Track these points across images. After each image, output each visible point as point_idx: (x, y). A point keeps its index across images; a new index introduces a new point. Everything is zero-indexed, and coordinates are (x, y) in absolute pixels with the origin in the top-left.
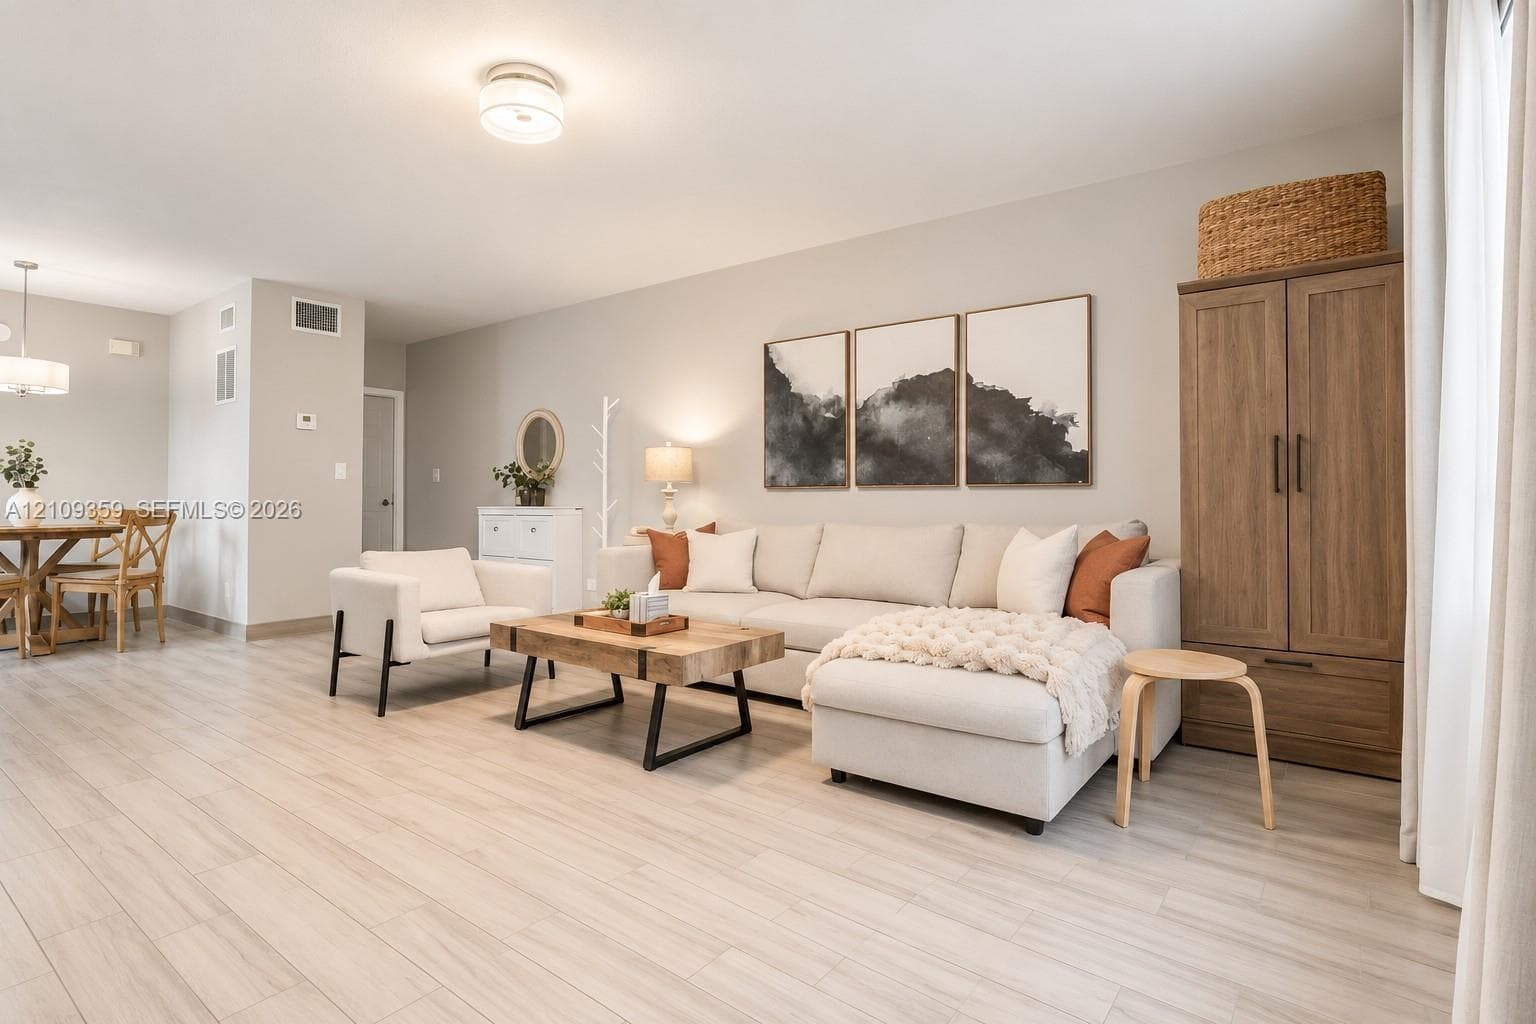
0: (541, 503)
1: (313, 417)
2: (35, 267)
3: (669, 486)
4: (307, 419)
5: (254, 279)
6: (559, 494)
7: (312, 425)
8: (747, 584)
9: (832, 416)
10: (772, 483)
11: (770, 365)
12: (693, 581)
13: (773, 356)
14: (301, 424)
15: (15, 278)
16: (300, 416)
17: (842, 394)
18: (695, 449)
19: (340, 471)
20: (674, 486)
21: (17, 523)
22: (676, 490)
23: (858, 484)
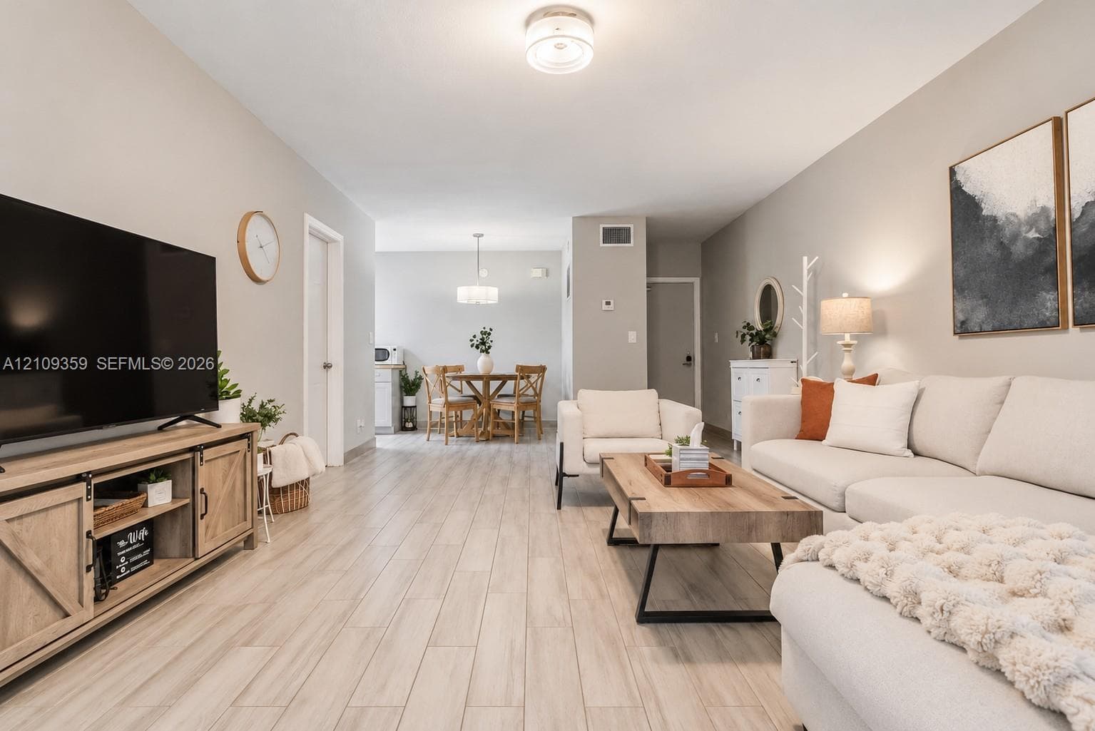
0: (769, 355)
1: (612, 302)
2: (482, 235)
3: (847, 337)
4: (608, 303)
5: (573, 217)
6: (781, 347)
7: (611, 307)
8: (899, 445)
9: (1037, 235)
10: (963, 329)
11: (957, 191)
12: (833, 434)
13: (959, 177)
14: (605, 307)
15: (472, 244)
16: (604, 302)
17: (1051, 204)
18: (876, 299)
19: (632, 337)
20: (852, 337)
21: (481, 372)
22: (855, 342)
23: (1075, 325)
